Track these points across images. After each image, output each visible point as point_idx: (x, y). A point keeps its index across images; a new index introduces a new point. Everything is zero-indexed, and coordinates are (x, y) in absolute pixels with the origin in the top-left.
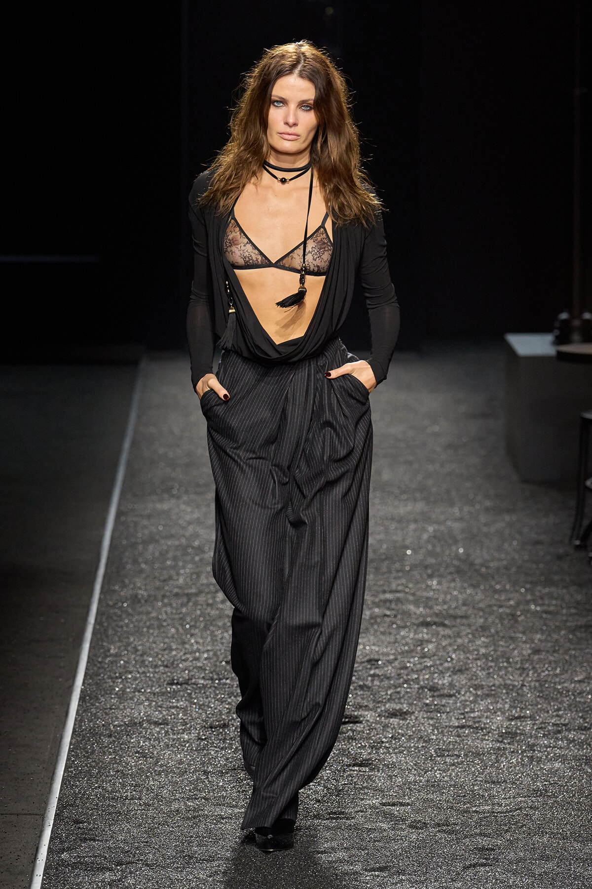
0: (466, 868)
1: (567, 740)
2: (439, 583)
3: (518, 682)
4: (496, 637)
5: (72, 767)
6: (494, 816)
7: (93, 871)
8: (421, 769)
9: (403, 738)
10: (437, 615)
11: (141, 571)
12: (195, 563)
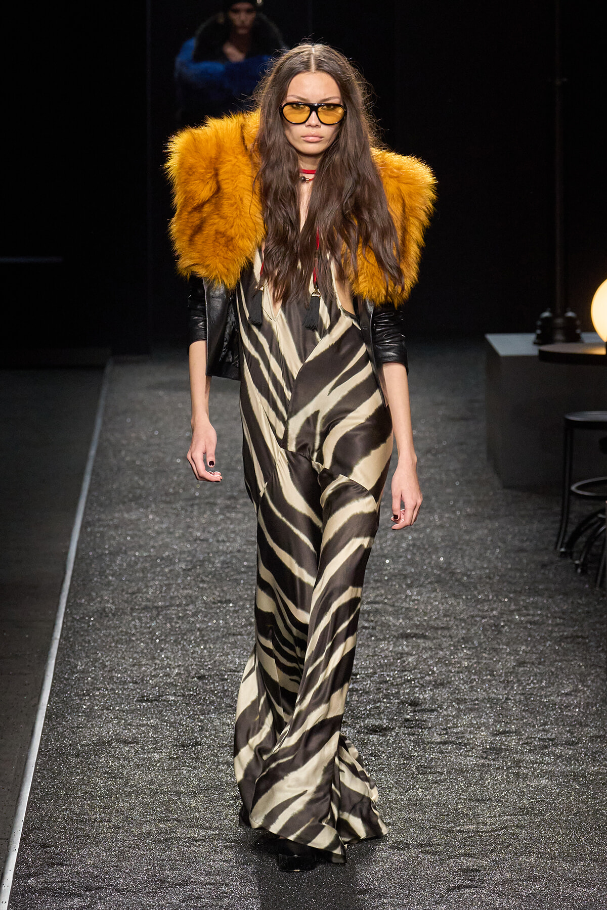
0: (450, 890)
1: (554, 755)
2: (419, 593)
3: (503, 695)
4: (479, 649)
5: (38, 789)
6: (479, 836)
7: (61, 897)
8: (402, 788)
9: (383, 755)
10: (417, 626)
11: (109, 584)
12: (165, 575)
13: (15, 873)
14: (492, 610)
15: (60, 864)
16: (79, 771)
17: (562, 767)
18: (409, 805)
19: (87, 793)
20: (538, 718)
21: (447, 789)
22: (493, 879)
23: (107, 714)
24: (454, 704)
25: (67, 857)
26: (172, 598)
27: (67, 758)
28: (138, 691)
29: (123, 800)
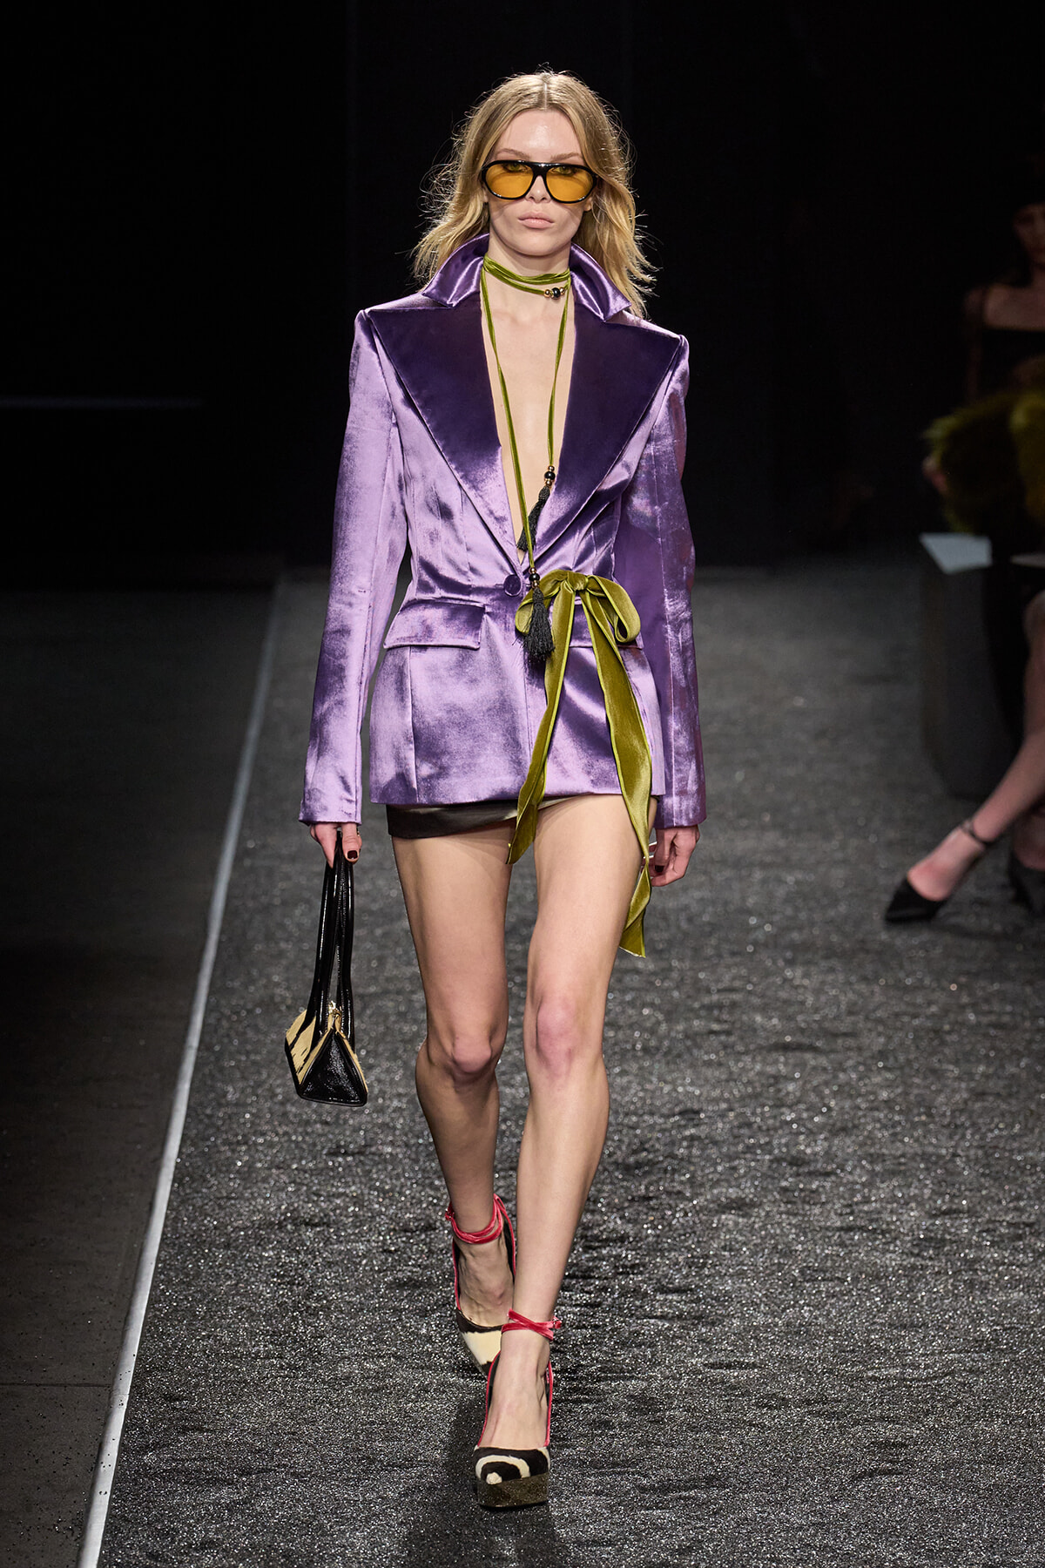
0: (856, 1478)
1: (1033, 1251)
2: (806, 975)
3: (947, 1148)
4: (907, 1070)
5: (160, 1302)
6: (905, 1386)
7: (199, 1485)
8: (776, 1304)
9: (744, 1249)
10: (802, 1031)
11: (281, 955)
13: (122, 1444)
14: (930, 1004)
15: (198, 1429)
16: (230, 1271)
18: (787, 1334)
19: (243, 1309)
20: (1007, 1187)
21: (852, 1307)
22: (929, 1460)
23: (278, 1176)
24: (864, 1162)
25: (209, 1418)
26: (388, 980)
27: (209, 1249)
28: (331, 1136)
29: (304, 1321)
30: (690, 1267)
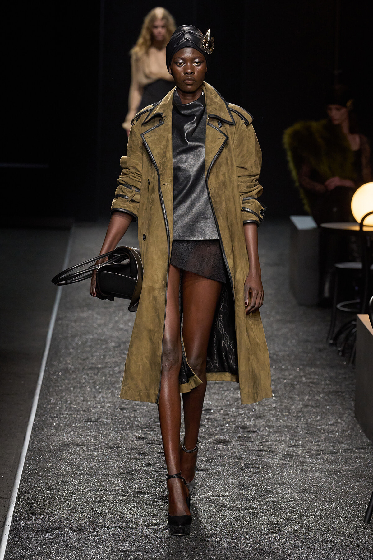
0: (262, 535)
1: (323, 459)
3: (295, 424)
4: (282, 397)
5: (27, 470)
6: (279, 504)
7: (39, 533)
8: (236, 475)
9: (225, 457)
11: (70, 353)
12: (102, 349)
13: (13, 518)
14: (290, 375)
15: (39, 514)
16: (51, 461)
17: (328, 466)
18: (239, 486)
19: (55, 473)
20: (315, 438)
21: (261, 477)
22: (286, 529)
23: (68, 428)
24: (267, 428)
25: (42, 510)
26: (107, 363)
27: (44, 453)
28: (86, 415)
29: (75, 478)
30: (207, 462)
